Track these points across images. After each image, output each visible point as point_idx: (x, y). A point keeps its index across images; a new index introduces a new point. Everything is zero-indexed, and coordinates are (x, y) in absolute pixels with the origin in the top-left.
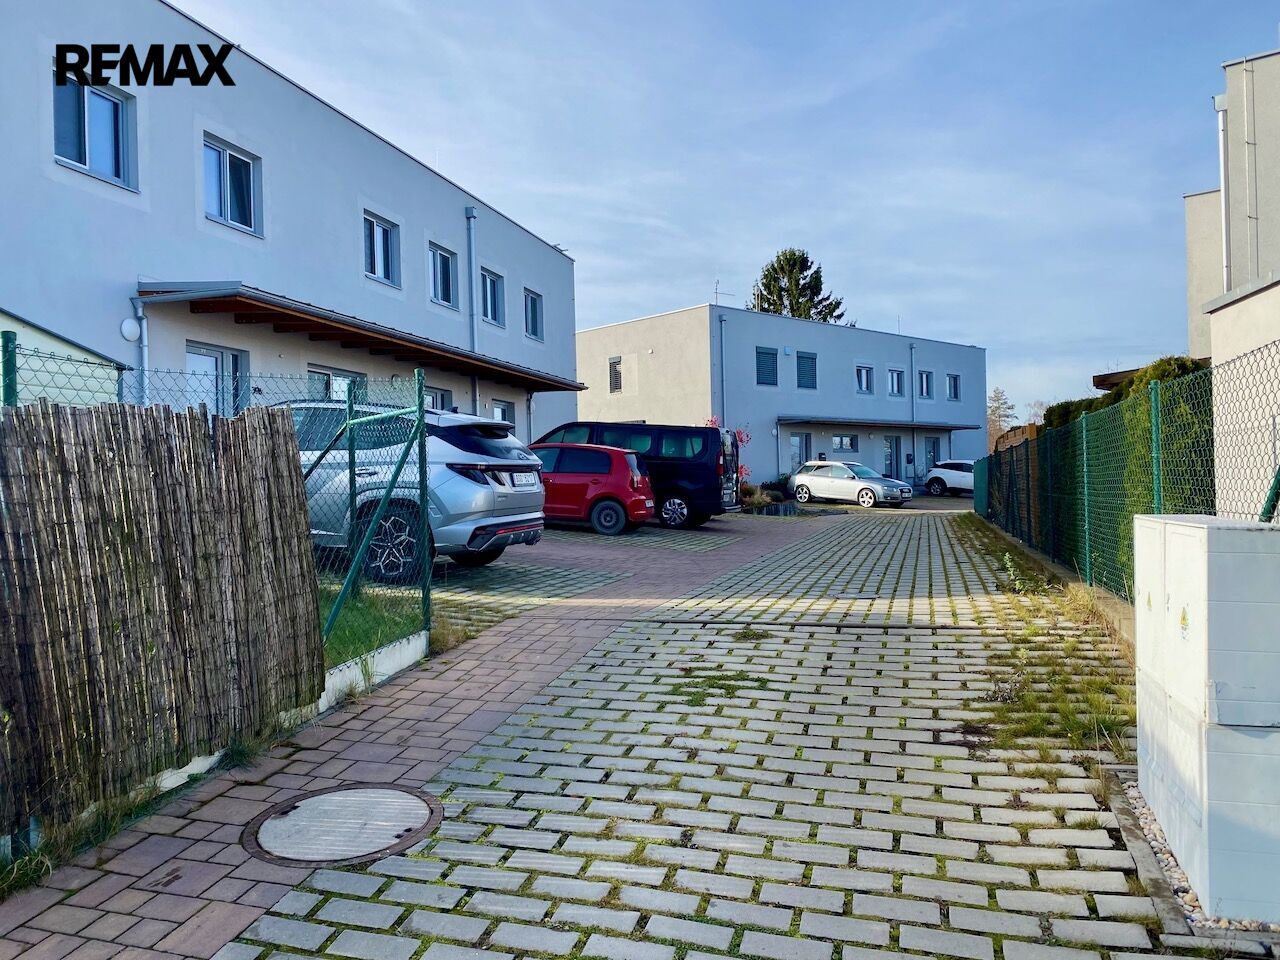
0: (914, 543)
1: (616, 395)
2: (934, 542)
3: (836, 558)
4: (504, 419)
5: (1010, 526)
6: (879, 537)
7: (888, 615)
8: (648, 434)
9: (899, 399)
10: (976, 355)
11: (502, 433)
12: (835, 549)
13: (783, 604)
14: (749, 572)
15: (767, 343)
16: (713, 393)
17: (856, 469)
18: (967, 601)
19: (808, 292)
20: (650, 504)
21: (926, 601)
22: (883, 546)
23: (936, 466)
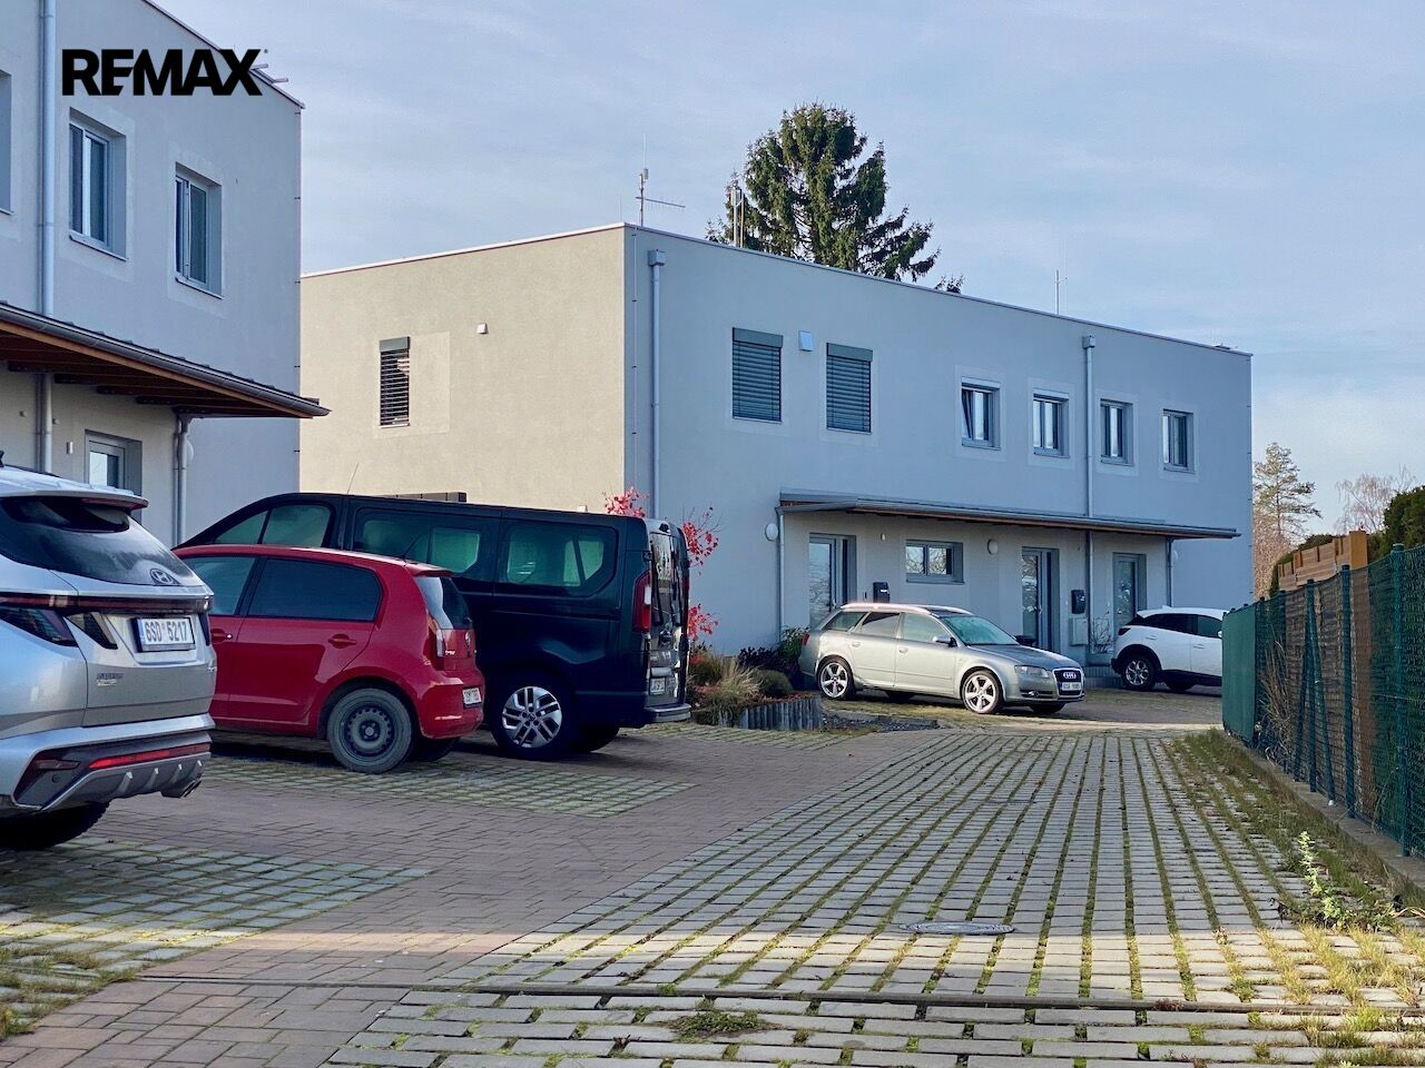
0: (1090, 801)
1: (396, 431)
2: (1135, 799)
3: (913, 835)
4: (114, 481)
5: (1306, 766)
6: (1009, 786)
7: (1035, 976)
8: (474, 529)
9: (1059, 463)
10: (1231, 368)
11: (114, 519)
12: (911, 813)
13: (792, 947)
14: (709, 868)
15: (759, 322)
16: (630, 433)
17: (957, 622)
18: (1214, 944)
19: (854, 207)
20: (473, 697)
21: (1120, 941)
22: (1021, 807)
23: (1138, 621)
